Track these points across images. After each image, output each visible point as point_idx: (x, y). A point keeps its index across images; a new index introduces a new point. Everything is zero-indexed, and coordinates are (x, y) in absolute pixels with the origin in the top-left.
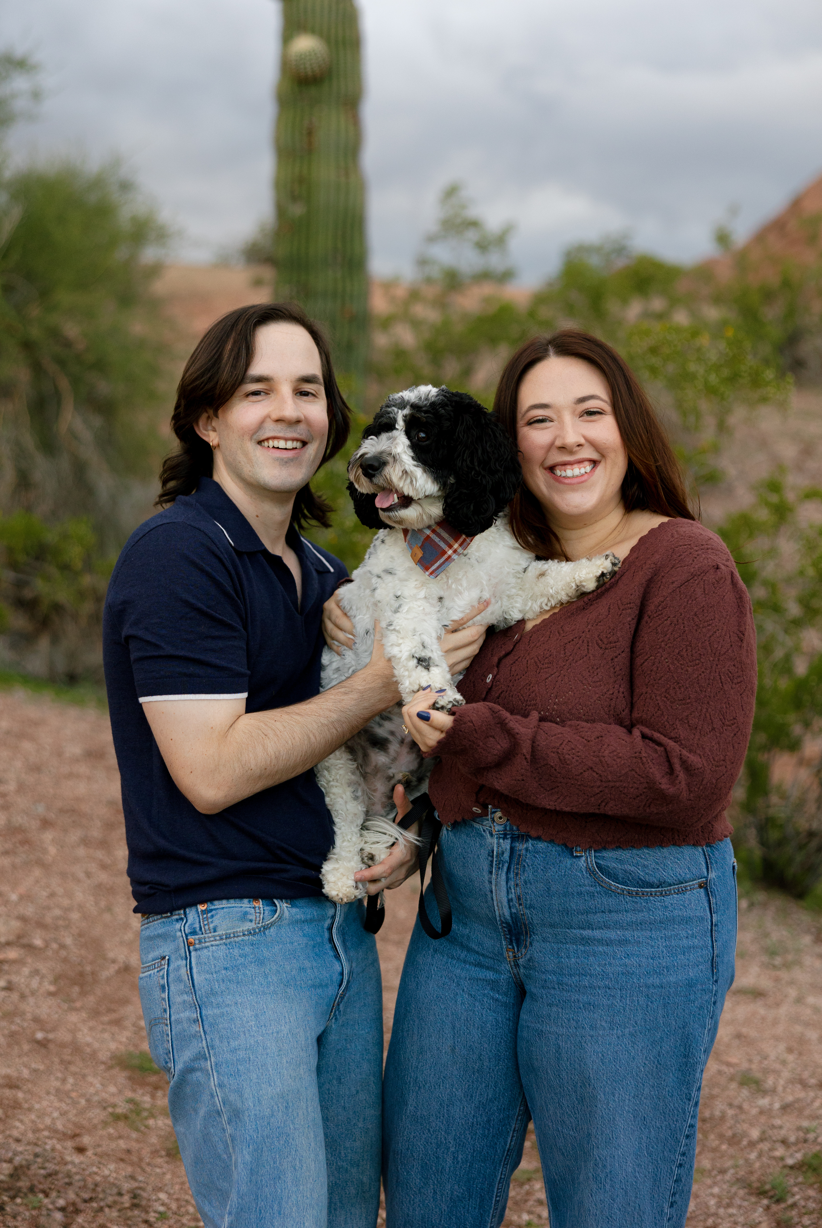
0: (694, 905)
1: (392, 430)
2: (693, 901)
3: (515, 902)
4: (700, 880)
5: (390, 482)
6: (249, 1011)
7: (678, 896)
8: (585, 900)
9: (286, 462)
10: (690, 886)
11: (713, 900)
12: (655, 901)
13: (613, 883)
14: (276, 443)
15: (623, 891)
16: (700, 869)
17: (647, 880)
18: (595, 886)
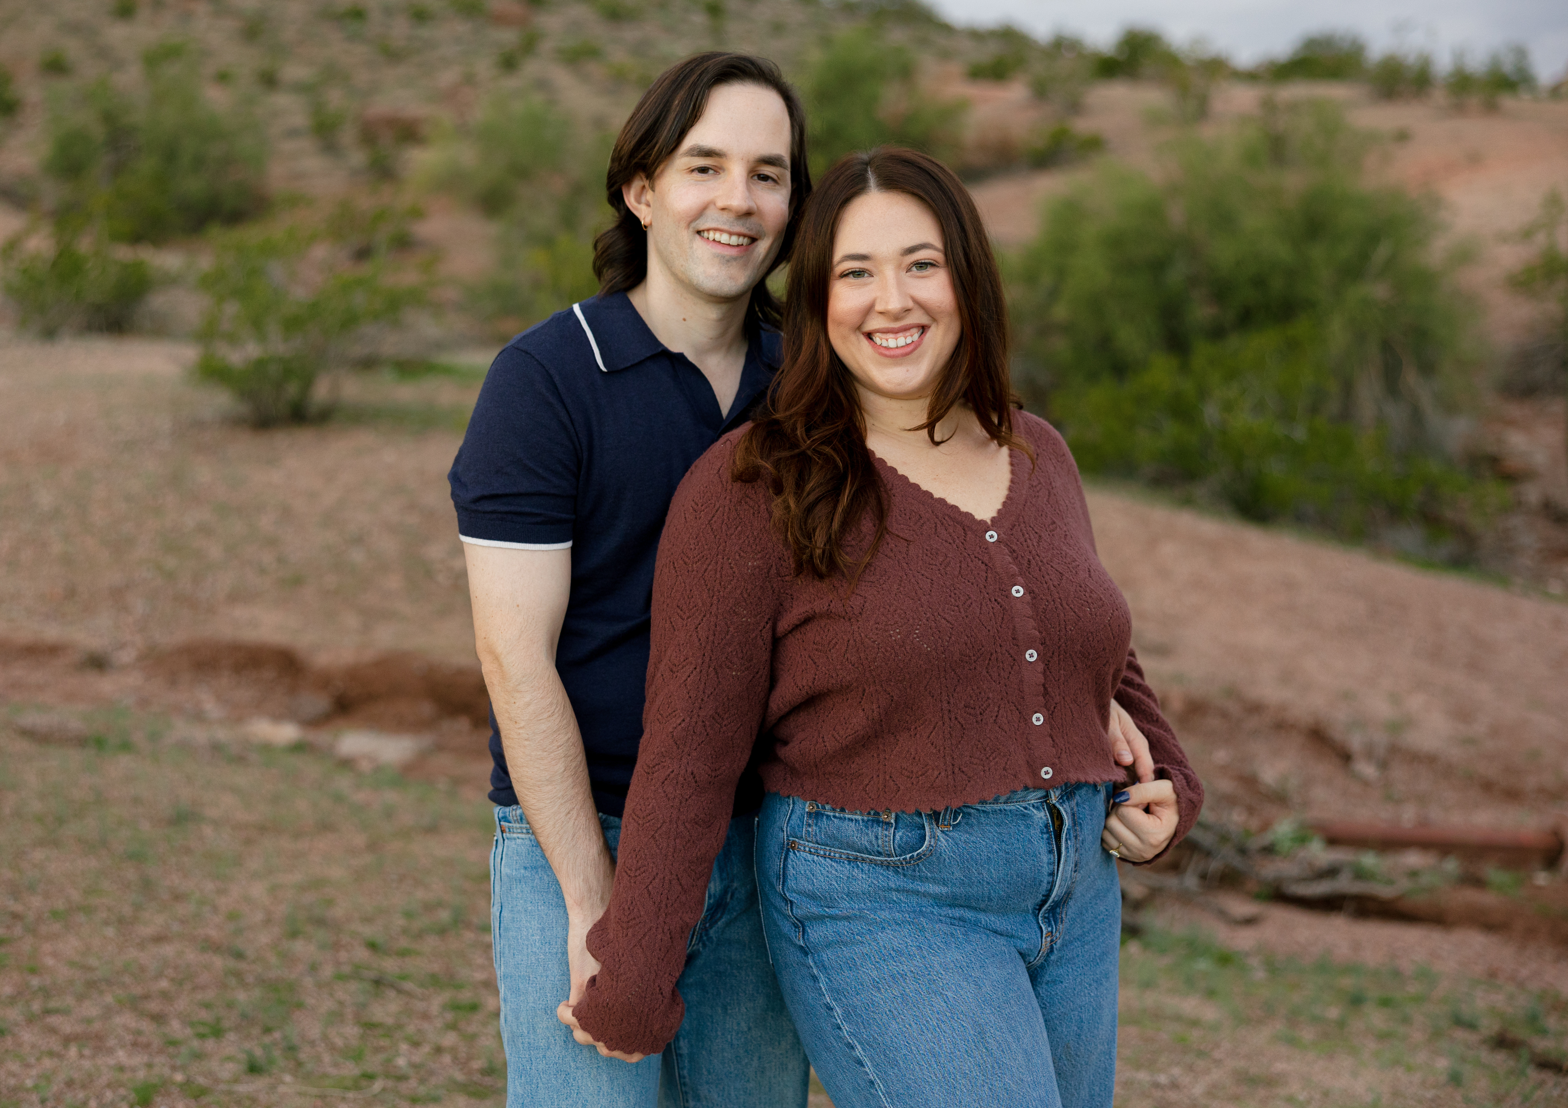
6: (536, 922)
9: (728, 261)
14: (717, 236)
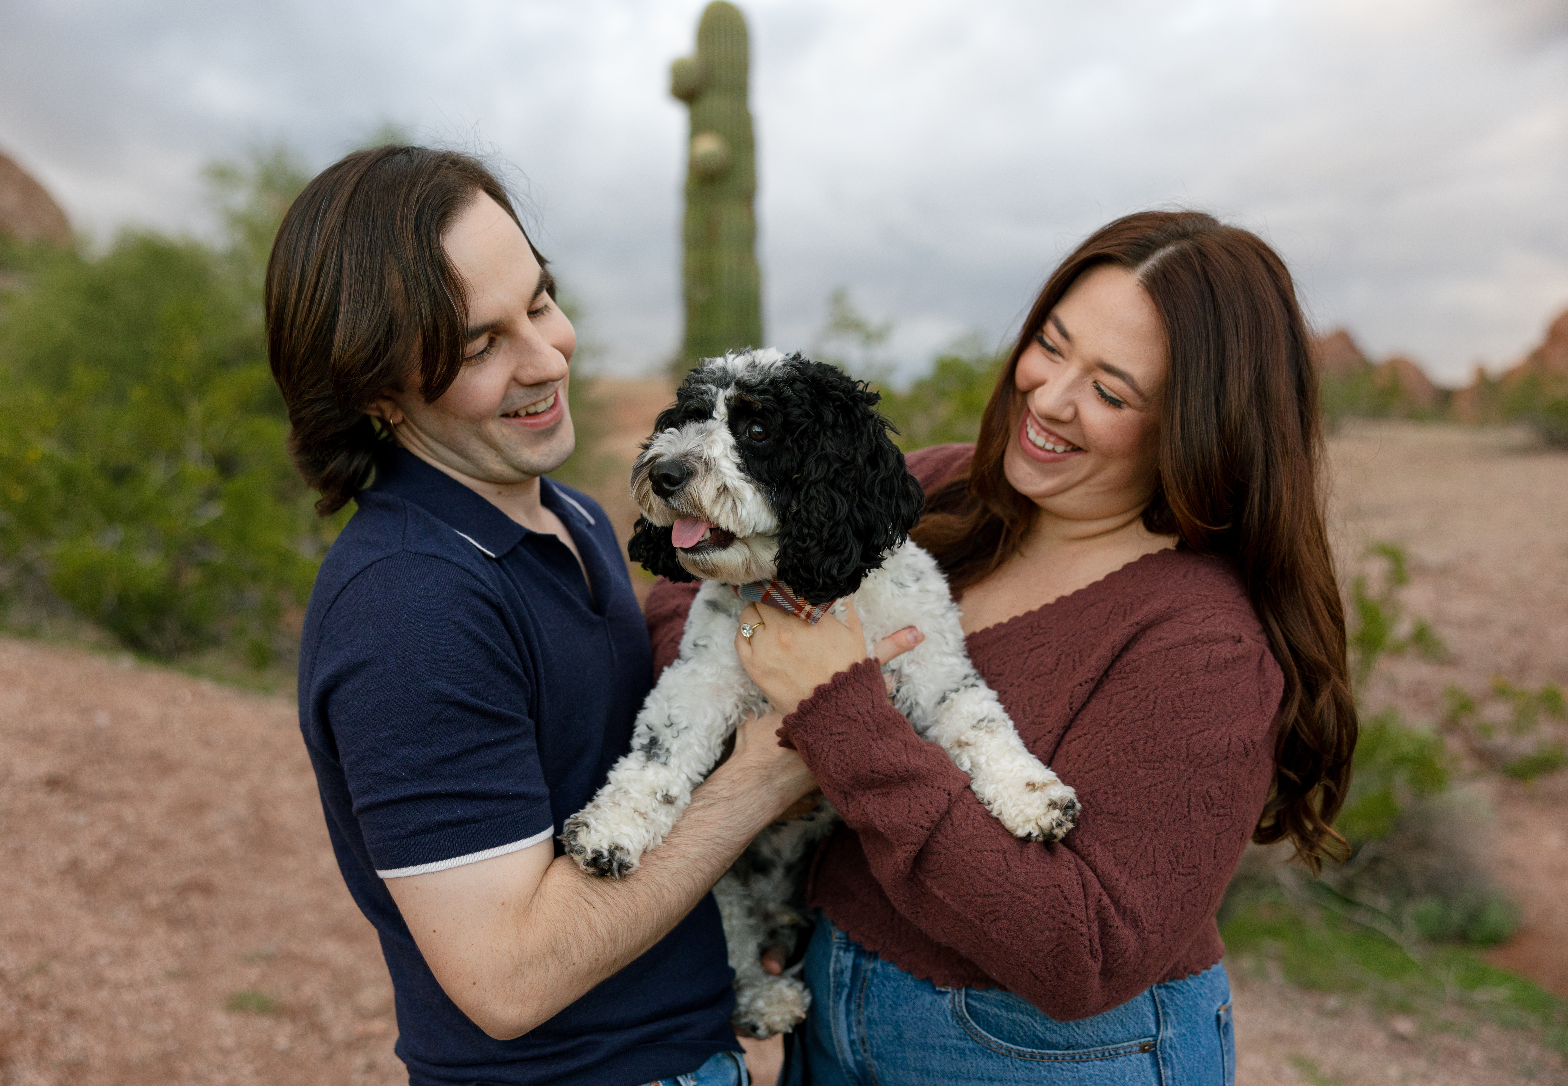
0: (1130, 1080)
1: (707, 419)
2: (1128, 1072)
3: (858, 1046)
4: (1142, 1040)
5: (698, 507)
7: (1103, 1064)
8: (952, 1059)
10: (1124, 1048)
11: (1166, 1073)
12: (1062, 1070)
13: (993, 1039)
15: (1010, 1052)
16: (1144, 1024)
17: (1048, 1038)
18: (966, 1039)
